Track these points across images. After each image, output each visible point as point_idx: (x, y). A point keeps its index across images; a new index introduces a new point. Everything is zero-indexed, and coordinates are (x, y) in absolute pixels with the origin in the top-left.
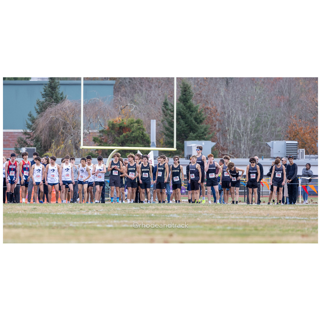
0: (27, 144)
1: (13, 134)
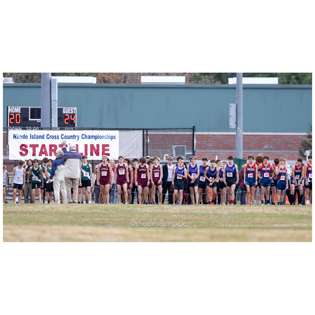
1: (297, 137)
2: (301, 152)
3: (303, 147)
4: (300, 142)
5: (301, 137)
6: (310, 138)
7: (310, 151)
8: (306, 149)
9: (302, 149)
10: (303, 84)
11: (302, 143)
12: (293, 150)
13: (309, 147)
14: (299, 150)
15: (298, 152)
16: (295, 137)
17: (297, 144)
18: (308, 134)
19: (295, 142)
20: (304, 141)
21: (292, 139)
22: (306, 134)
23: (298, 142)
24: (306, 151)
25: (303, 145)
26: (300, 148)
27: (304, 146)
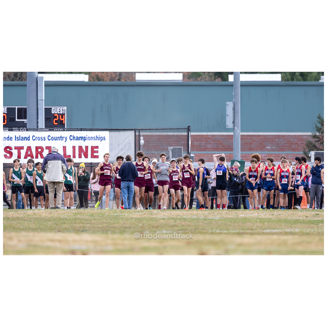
0: (316, 148)
1: (302, 137)
2: (305, 153)
3: (307, 148)
4: (304, 142)
5: (306, 137)
6: (315, 138)
7: (315, 152)
8: (311, 149)
9: (307, 150)
10: (308, 81)
11: (307, 143)
12: (298, 151)
13: (314, 148)
14: (303, 151)
15: (302, 153)
16: (299, 137)
17: (302, 145)
18: (313, 134)
19: (299, 142)
20: (308, 141)
21: (296, 140)
22: (311, 134)
23: (302, 142)
24: (310, 152)
25: (307, 146)
26: (304, 149)
27: (309, 146)
